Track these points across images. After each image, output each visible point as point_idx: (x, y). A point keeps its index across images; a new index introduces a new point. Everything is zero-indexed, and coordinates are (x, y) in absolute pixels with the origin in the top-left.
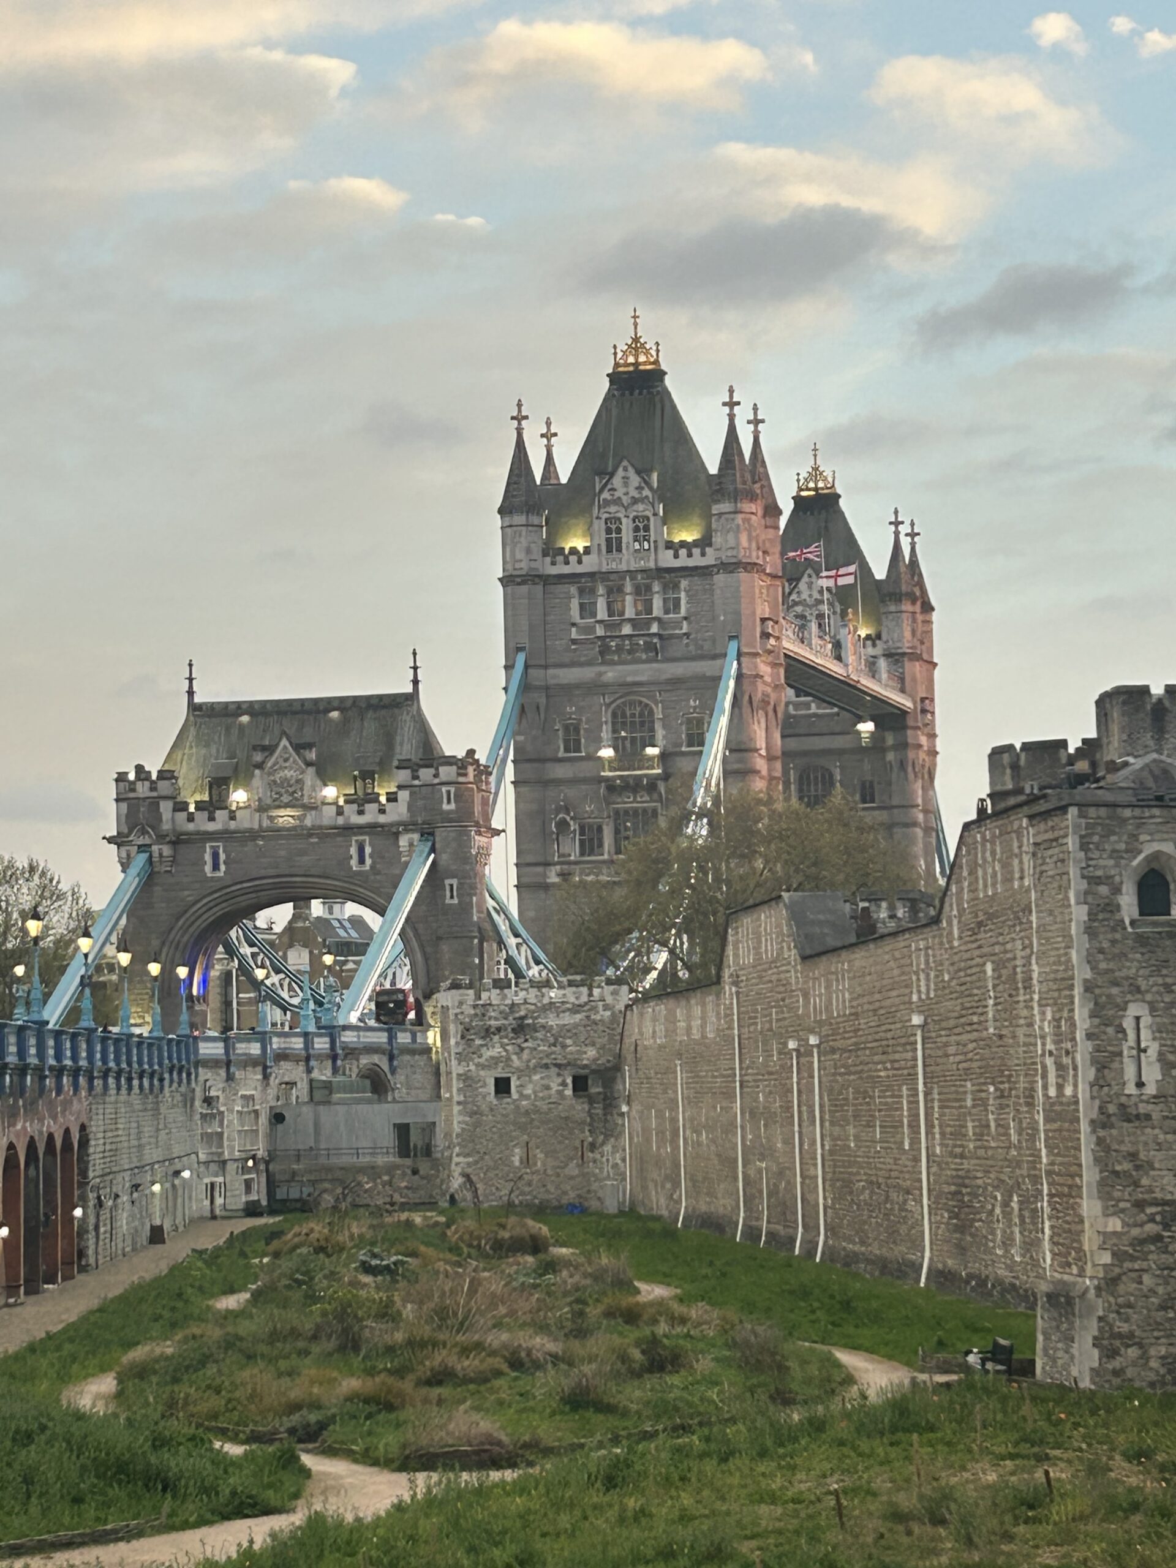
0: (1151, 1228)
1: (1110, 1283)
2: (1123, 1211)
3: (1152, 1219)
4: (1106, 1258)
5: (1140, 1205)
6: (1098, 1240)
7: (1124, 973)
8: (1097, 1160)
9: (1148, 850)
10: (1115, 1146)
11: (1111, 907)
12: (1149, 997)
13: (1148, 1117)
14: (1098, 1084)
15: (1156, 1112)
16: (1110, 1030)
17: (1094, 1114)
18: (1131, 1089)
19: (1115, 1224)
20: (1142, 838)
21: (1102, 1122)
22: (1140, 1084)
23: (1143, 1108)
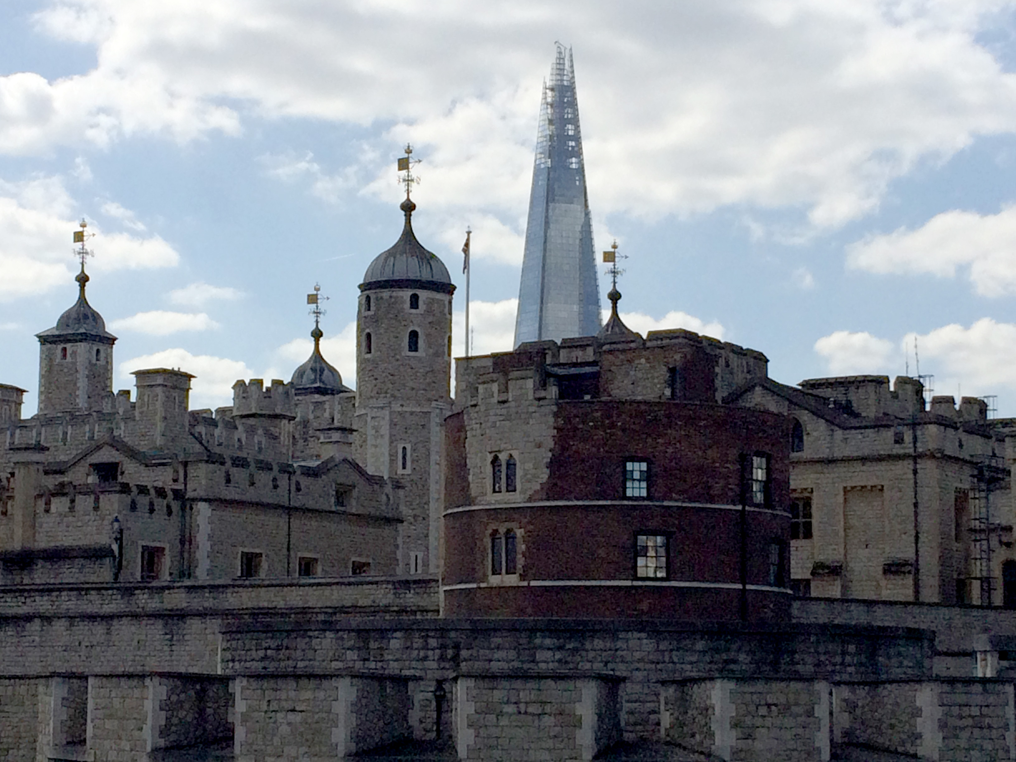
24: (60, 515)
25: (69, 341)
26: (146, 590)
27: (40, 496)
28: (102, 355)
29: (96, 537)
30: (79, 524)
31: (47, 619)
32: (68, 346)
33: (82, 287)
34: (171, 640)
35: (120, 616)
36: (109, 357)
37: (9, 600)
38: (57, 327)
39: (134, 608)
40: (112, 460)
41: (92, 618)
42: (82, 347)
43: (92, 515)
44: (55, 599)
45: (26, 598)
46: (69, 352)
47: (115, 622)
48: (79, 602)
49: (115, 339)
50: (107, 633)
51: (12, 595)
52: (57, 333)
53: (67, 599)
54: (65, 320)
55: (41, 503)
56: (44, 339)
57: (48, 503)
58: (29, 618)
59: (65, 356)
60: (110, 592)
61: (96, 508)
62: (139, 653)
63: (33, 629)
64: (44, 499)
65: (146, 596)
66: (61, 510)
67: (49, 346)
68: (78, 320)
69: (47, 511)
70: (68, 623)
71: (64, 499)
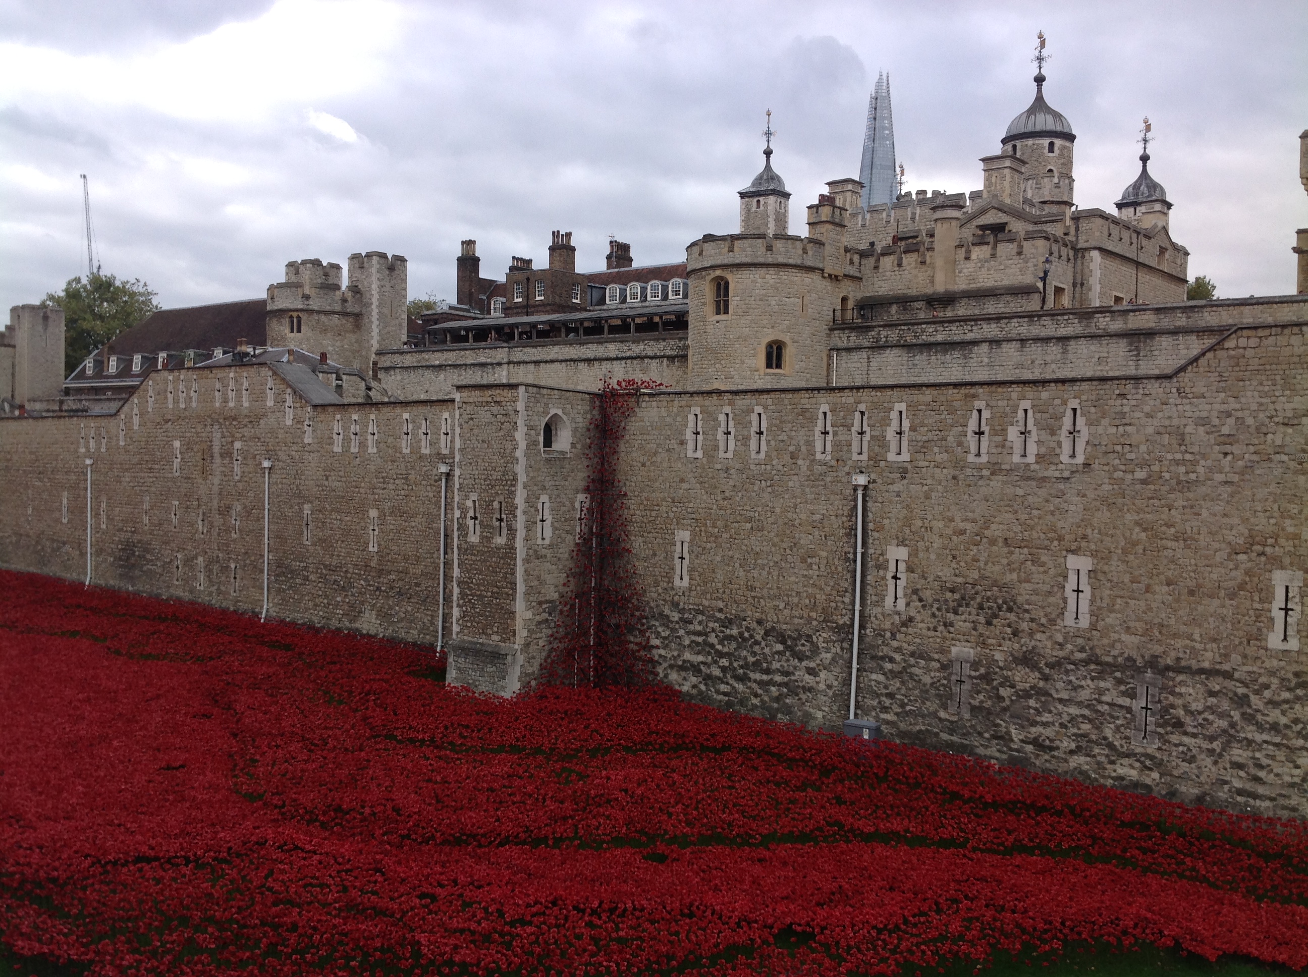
0: (545, 615)
1: (527, 645)
2: (533, 607)
3: (544, 611)
4: (525, 633)
5: (540, 603)
6: (522, 623)
7: (539, 479)
8: (525, 581)
9: (553, 412)
10: (532, 573)
11: (535, 443)
12: (549, 491)
13: (545, 556)
14: (526, 540)
15: (548, 553)
16: (532, 510)
17: (524, 556)
18: (539, 542)
19: (529, 615)
20: (550, 406)
21: (527, 561)
22: (543, 539)
23: (544, 552)
24: (981, 261)
25: (761, 195)
26: (1107, 314)
27: (960, 246)
28: (783, 205)
29: (1020, 277)
30: (1002, 267)
31: (995, 342)
32: (761, 199)
33: (768, 158)
34: (1138, 355)
35: (1076, 337)
36: (786, 206)
37: (954, 328)
38: (753, 185)
39: (1093, 330)
40: (998, 221)
41: (1046, 340)
42: (771, 200)
43: (1016, 259)
44: (1004, 326)
45: (972, 326)
46: (762, 203)
47: (1072, 342)
48: (1031, 328)
49: (790, 195)
50: (1063, 353)
51: (958, 324)
52: (752, 190)
53: (1017, 325)
54: (759, 180)
55: (962, 253)
56: (743, 195)
57: (968, 252)
58: (975, 343)
59: (758, 206)
60: (1066, 317)
61: (1019, 253)
62: (1099, 368)
63: (981, 351)
64: (963, 249)
65: (1108, 319)
66: (981, 257)
67: (747, 199)
68: (767, 180)
69: (967, 258)
70: (1017, 345)
71: (985, 248)
